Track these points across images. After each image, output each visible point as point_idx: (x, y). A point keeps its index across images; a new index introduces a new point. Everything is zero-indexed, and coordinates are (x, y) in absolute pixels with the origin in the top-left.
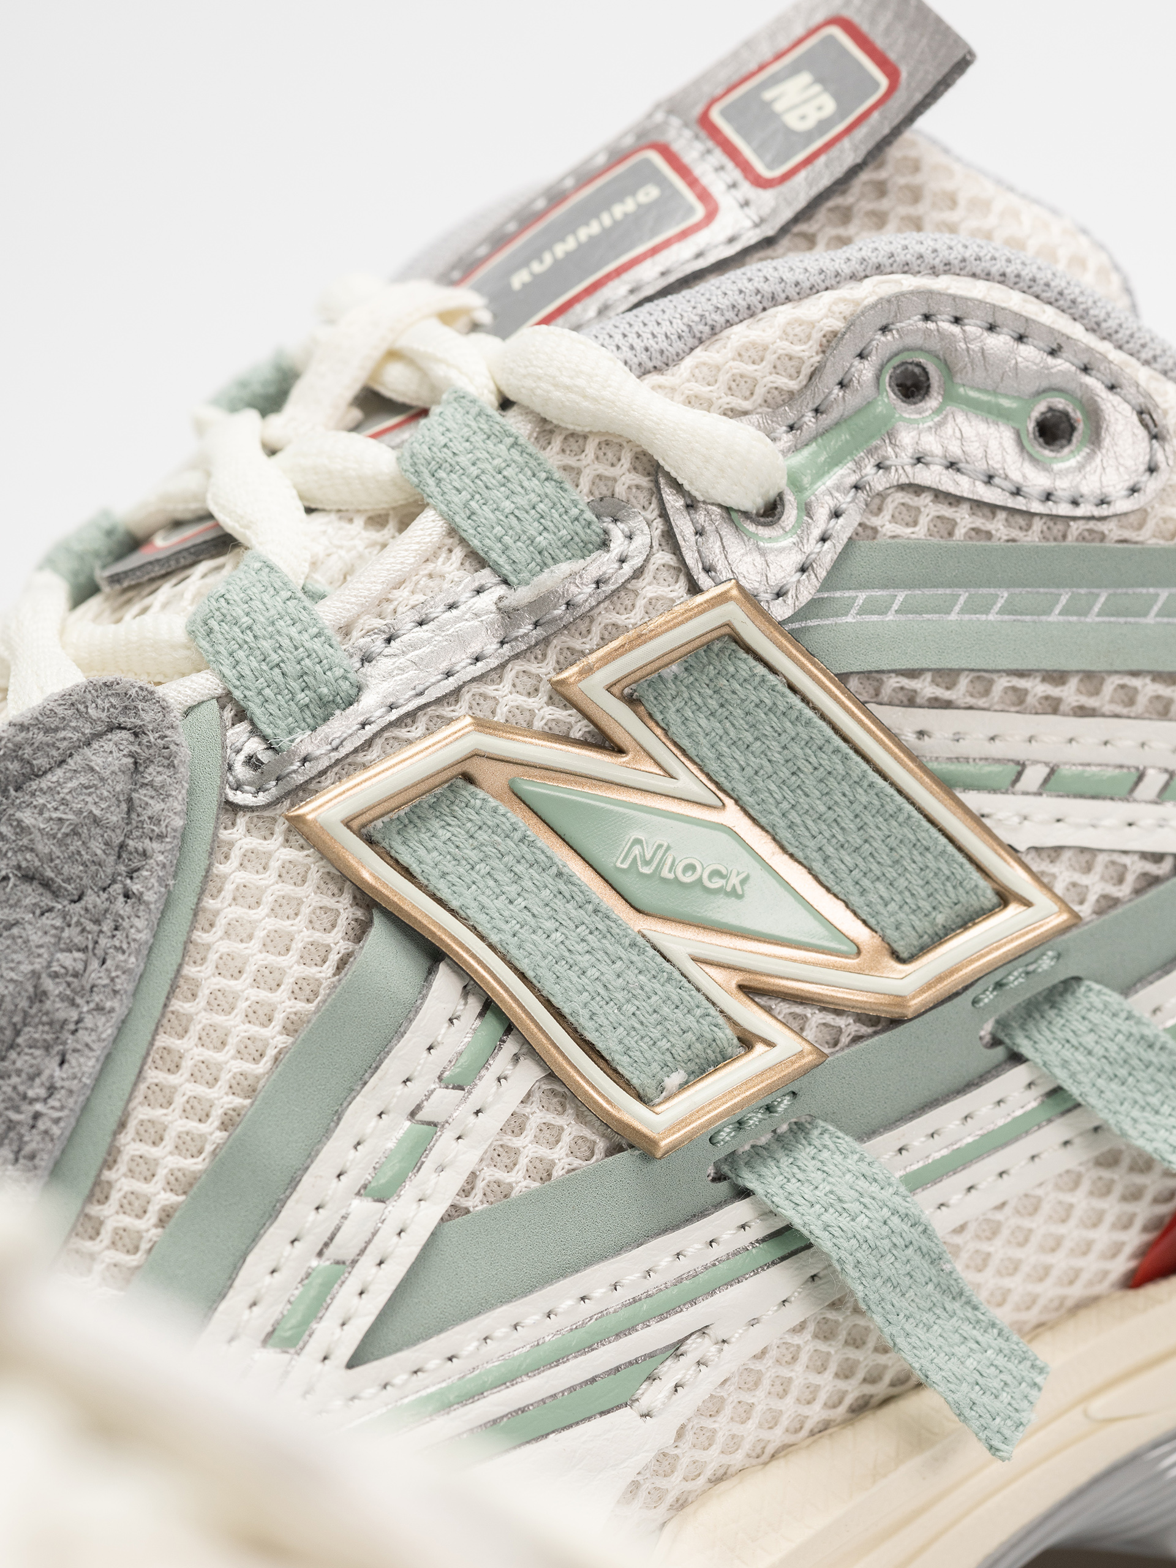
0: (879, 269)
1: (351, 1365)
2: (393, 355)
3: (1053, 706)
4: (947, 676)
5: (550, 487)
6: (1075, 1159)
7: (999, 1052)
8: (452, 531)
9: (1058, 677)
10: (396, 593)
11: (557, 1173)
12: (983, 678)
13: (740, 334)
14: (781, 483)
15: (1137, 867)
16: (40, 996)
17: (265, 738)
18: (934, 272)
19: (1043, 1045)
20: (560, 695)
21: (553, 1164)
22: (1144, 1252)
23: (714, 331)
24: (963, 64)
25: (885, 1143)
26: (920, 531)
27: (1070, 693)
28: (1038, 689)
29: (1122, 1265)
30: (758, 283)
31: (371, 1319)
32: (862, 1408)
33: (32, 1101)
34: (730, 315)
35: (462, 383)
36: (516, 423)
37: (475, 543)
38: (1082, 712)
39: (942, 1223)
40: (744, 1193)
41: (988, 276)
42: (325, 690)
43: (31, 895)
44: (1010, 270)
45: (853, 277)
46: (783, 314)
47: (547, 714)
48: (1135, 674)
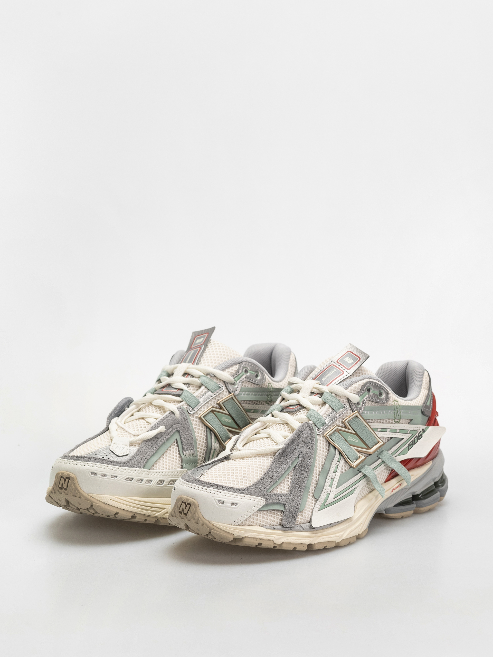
0: (365, 379)
1: (336, 489)
2: (314, 388)
3: (380, 423)
4: (372, 420)
5: (338, 401)
6: (384, 468)
7: (378, 458)
8: (330, 406)
9: (381, 419)
10: (326, 413)
11: (346, 470)
12: (375, 419)
13: (354, 386)
14: (359, 401)
15: (387, 439)
16: (307, 453)
17: (318, 428)
18: (370, 379)
19: (382, 457)
20: (342, 422)
21: (343, 472)
22: (387, 479)
23: (351, 385)
24: (369, 357)
25: (370, 466)
26: (370, 405)
27: (382, 421)
28: (379, 421)
29: (385, 480)
30: (360, 378)
31: (337, 484)
32: (370, 492)
33: (308, 463)
34: (352, 384)
35: (326, 391)
36: (333, 395)
37: (332, 407)
38: (383, 423)
39: (376, 473)
40: (360, 472)
41: (374, 379)
42: (323, 423)
43: (304, 444)
44: (376, 378)
45: (363, 379)
46: (357, 383)
47: (341, 424)
48: (387, 419)
